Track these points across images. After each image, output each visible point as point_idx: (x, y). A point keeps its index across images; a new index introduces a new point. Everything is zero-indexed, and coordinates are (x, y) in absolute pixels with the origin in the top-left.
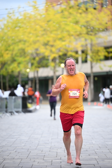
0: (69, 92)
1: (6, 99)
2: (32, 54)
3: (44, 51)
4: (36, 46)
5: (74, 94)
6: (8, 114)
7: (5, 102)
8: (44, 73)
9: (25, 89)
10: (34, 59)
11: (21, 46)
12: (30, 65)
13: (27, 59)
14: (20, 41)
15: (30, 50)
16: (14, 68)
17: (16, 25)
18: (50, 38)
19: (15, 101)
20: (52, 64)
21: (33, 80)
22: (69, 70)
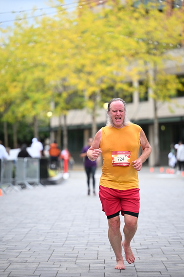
1: (13, 161)
2: (56, 87)
3: (77, 82)
4: (63, 74)
5: (120, 159)
6: (17, 188)
7: (11, 166)
8: (76, 118)
9: (44, 145)
10: (60, 95)
11: (38, 73)
12: (52, 105)
13: (48, 95)
14: (36, 65)
15: (53, 80)
16: (26, 111)
17: (30, 39)
18: (85, 60)
19: (28, 166)
20: (89, 104)
21: (58, 131)
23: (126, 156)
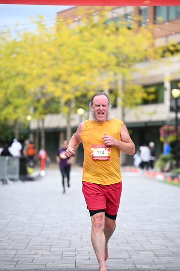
0: (92, 149)
2: (35, 94)
3: (52, 89)
4: (42, 82)
5: (100, 152)
8: (53, 122)
10: (38, 101)
11: (19, 81)
12: (31, 110)
13: (29, 100)
14: (18, 74)
15: (33, 88)
16: (10, 115)
17: (13, 50)
18: (62, 70)
19: (9, 163)
20: (65, 110)
21: (37, 133)
22: (97, 113)
23: (106, 149)
